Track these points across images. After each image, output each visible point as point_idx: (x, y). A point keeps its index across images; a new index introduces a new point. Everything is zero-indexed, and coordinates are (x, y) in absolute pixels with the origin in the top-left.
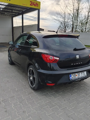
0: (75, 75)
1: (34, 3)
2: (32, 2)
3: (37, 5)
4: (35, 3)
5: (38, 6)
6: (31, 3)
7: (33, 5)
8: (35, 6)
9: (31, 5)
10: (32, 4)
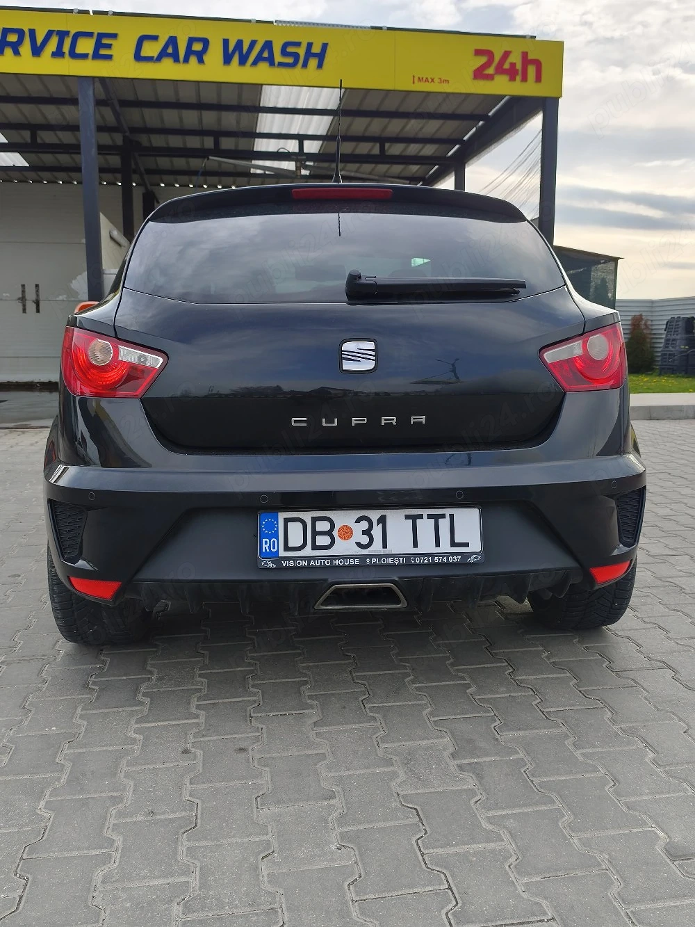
0: (323, 526)
1: (506, 54)
2: (489, 54)
3: (531, 70)
4: (515, 58)
5: (538, 78)
6: (483, 60)
7: (500, 70)
8: (512, 79)
9: (479, 74)
10: (491, 71)
